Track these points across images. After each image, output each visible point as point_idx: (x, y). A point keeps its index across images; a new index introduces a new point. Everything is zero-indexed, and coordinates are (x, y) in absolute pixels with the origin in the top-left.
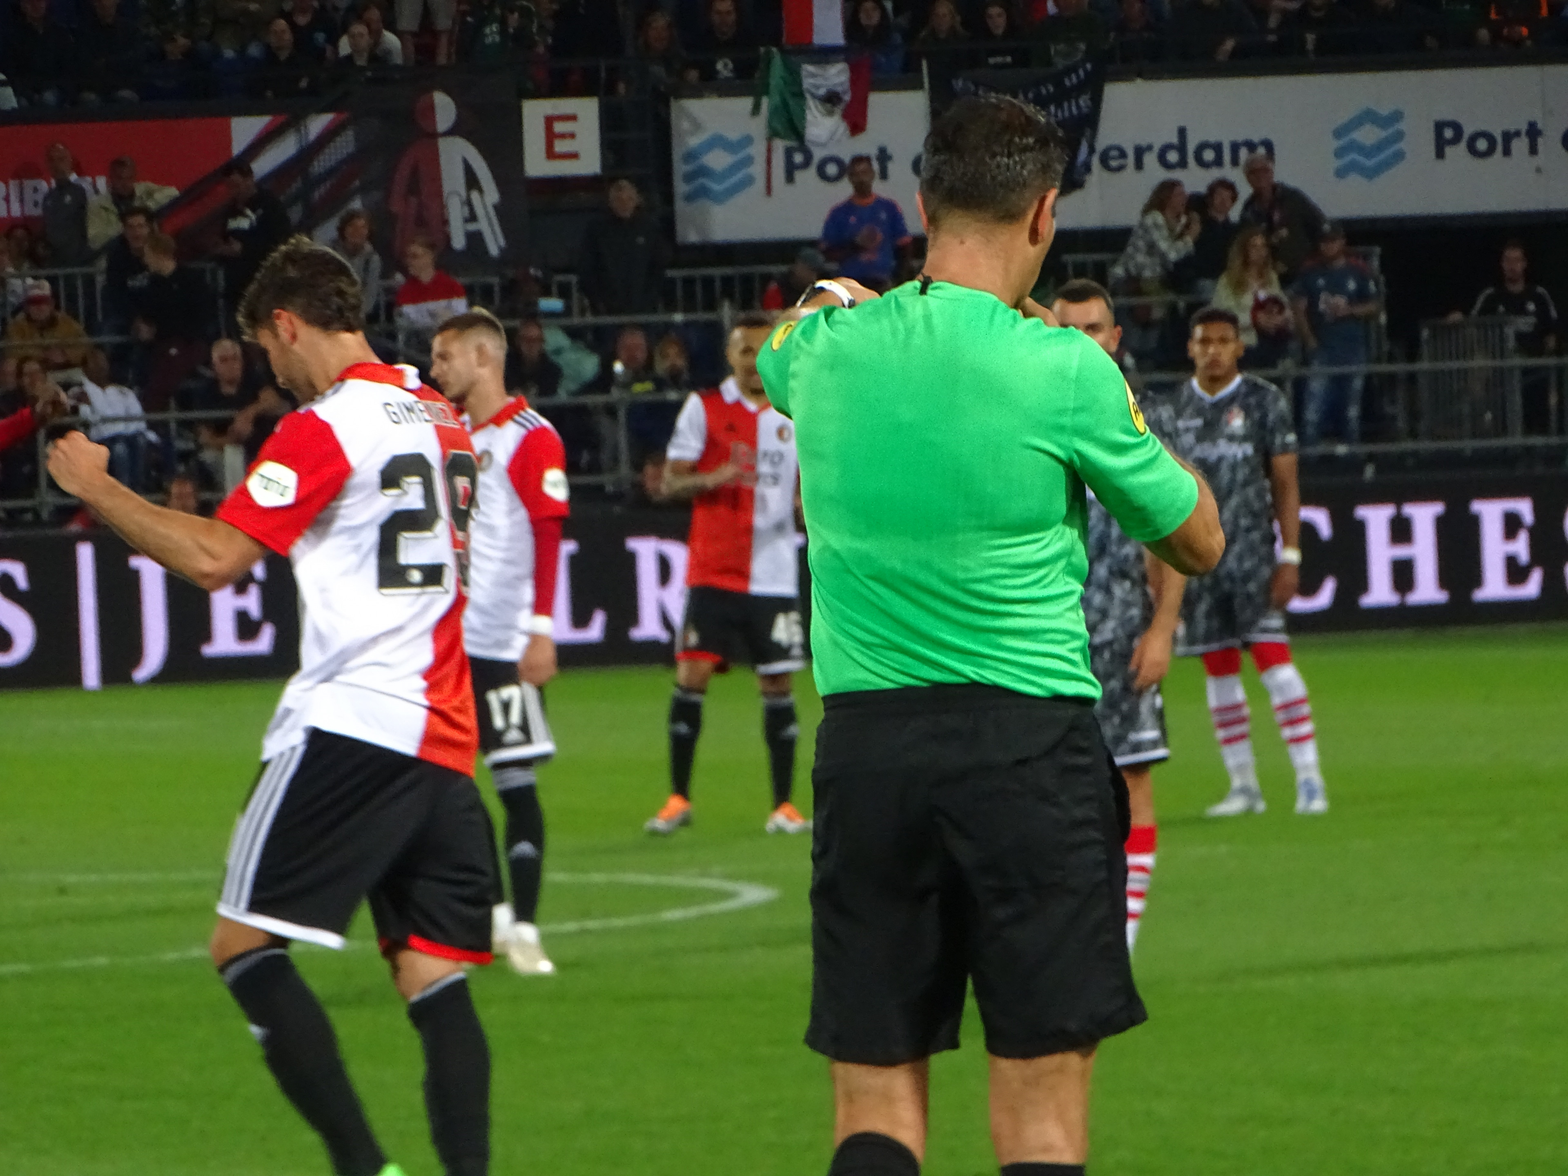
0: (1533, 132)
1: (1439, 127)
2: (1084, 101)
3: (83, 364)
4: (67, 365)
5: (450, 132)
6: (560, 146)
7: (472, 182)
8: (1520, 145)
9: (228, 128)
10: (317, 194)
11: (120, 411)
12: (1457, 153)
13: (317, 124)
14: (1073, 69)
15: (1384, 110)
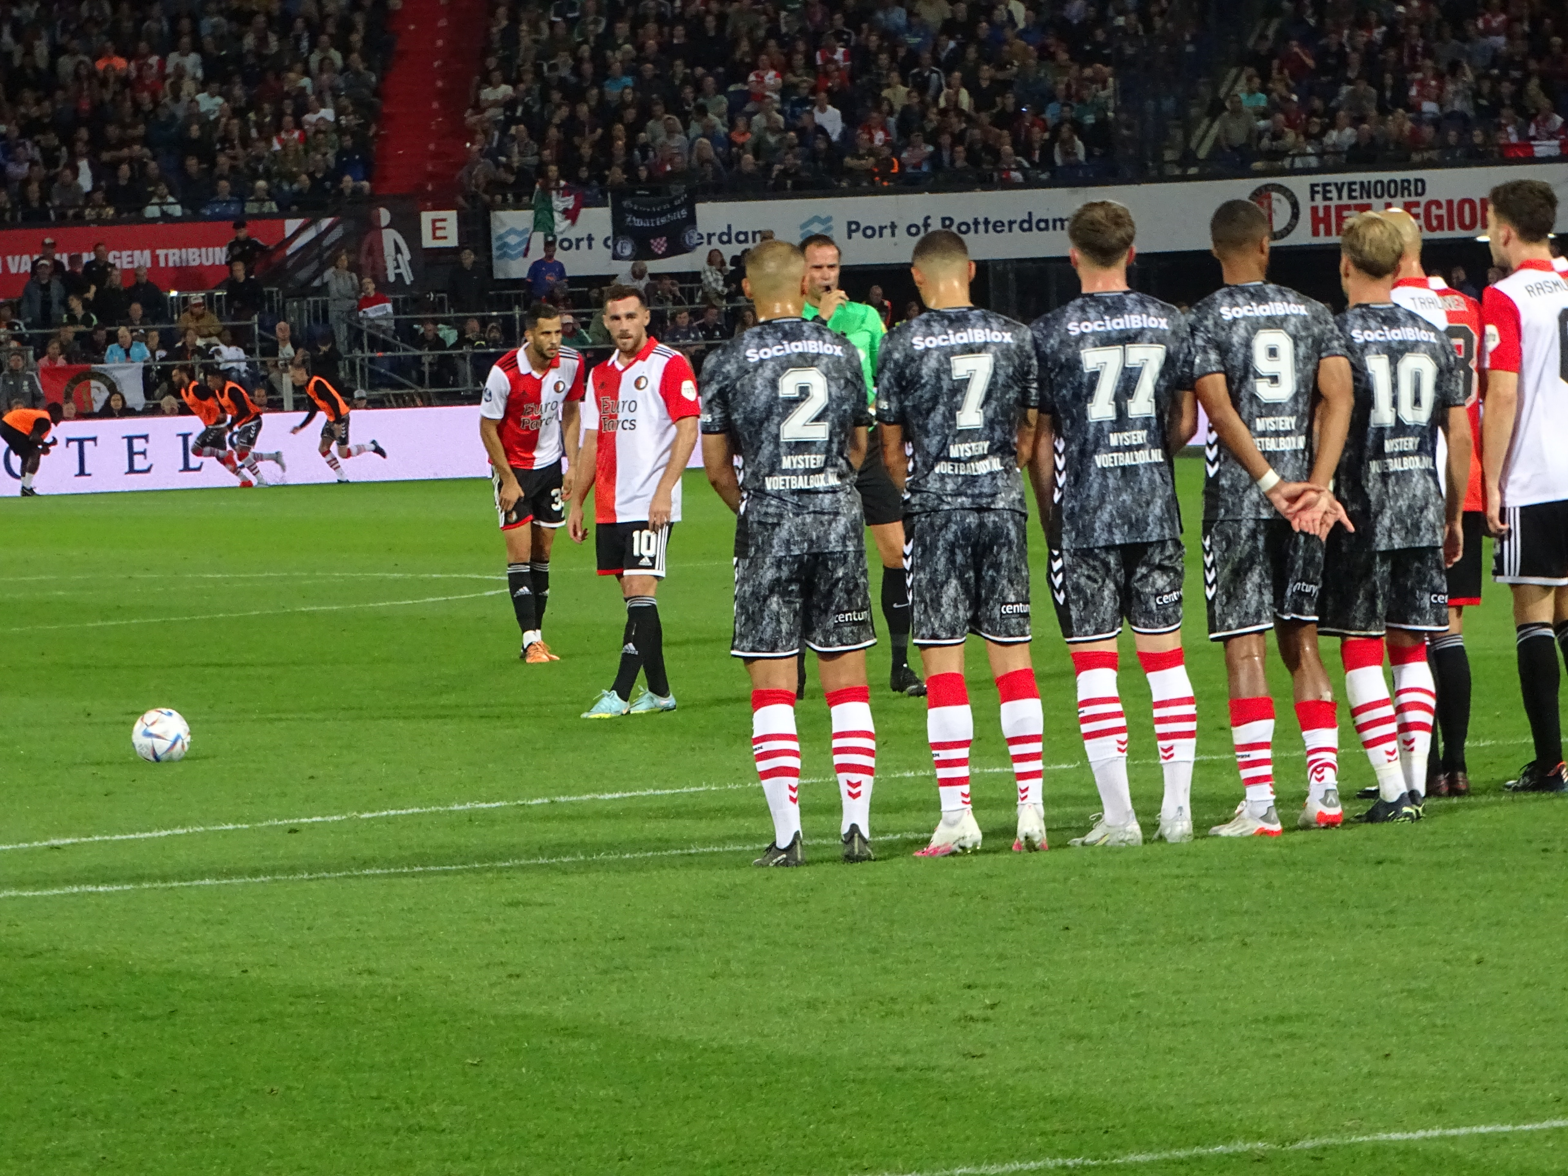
0: (893, 226)
1: (850, 224)
2: (684, 212)
3: (219, 335)
4: (210, 335)
5: (388, 227)
6: (439, 233)
7: (398, 250)
8: (887, 232)
9: (283, 226)
10: (326, 255)
11: (235, 357)
12: (856, 236)
13: (326, 222)
14: (678, 197)
15: (823, 217)
